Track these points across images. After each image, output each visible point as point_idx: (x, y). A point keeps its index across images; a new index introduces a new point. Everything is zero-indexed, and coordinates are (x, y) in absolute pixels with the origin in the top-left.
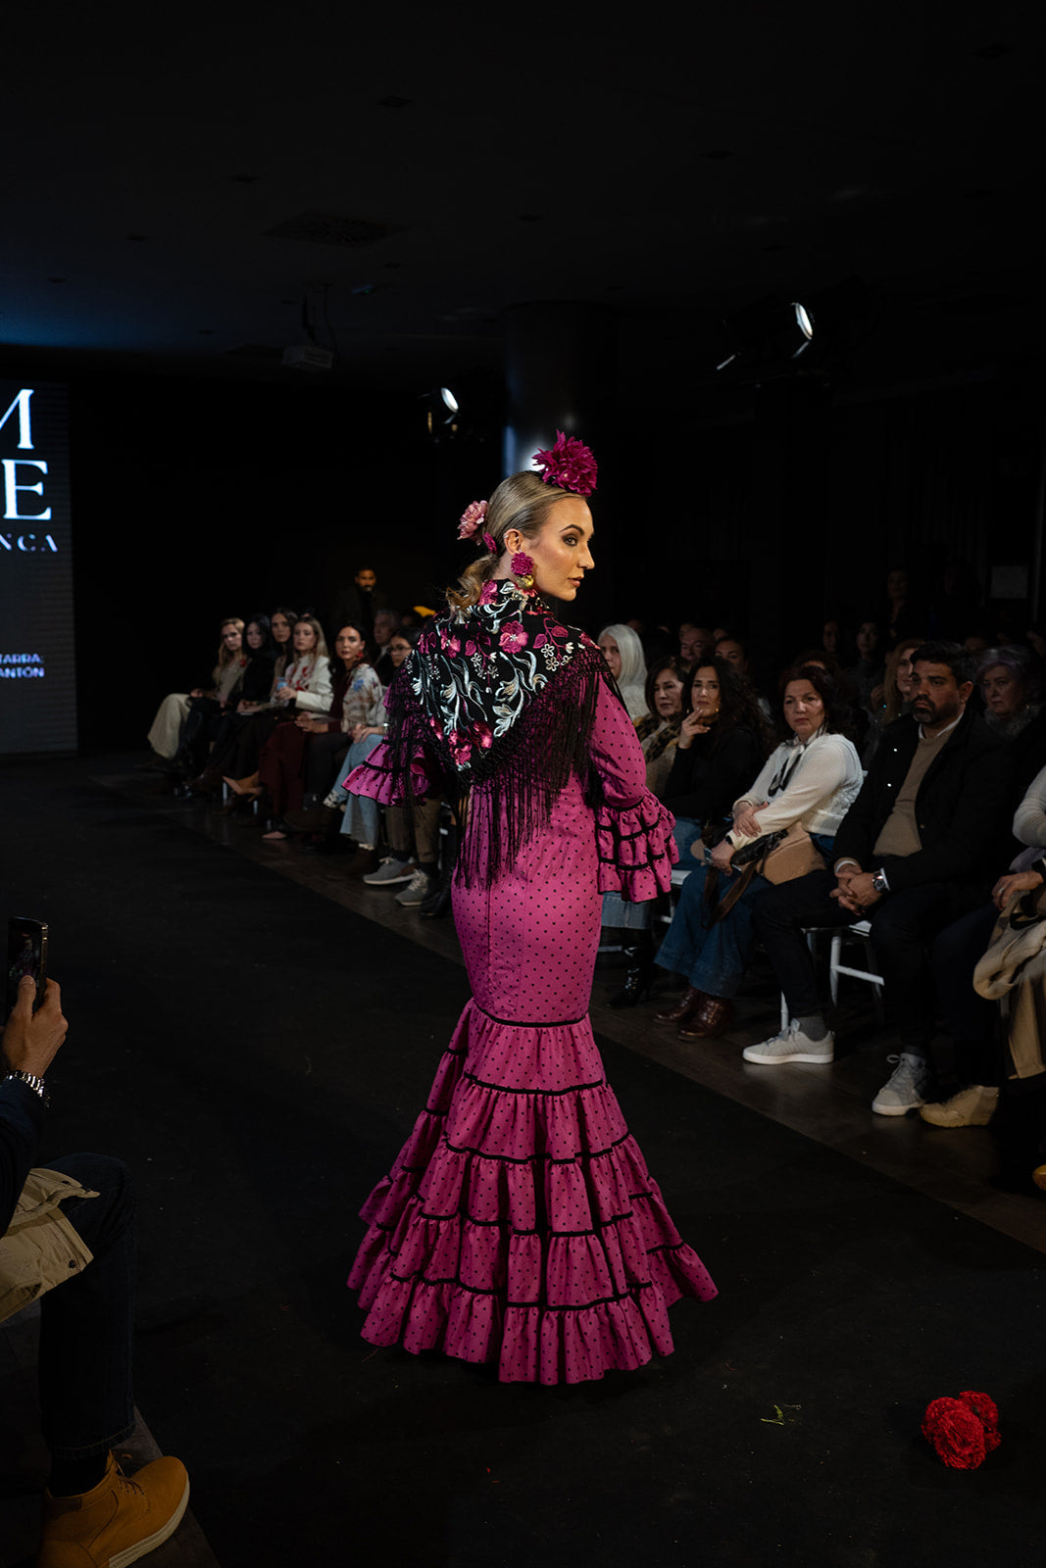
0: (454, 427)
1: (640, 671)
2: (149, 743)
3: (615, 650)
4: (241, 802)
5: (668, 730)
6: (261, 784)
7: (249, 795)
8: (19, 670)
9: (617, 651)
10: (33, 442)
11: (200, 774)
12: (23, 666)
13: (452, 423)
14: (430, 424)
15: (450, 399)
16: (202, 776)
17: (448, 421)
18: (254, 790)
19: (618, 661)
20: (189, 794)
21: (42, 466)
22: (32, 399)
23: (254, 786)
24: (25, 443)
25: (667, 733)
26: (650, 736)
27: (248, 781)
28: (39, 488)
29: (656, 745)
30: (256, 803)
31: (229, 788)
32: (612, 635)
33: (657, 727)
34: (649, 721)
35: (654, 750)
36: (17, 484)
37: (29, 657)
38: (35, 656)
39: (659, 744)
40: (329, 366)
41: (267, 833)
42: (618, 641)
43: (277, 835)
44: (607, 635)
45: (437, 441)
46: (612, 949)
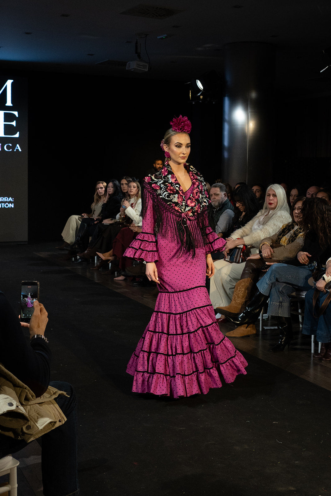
0: (201, 97)
1: (285, 204)
2: (62, 237)
3: (275, 195)
4: (104, 263)
5: (298, 230)
6: (114, 255)
7: (108, 260)
8: (3, 204)
9: (276, 196)
10: (12, 103)
11: (85, 251)
12: (5, 202)
13: (201, 95)
14: (190, 95)
15: (200, 85)
16: (86, 252)
17: (199, 94)
18: (110, 258)
19: (276, 200)
20: (80, 260)
21: (16, 113)
22: (12, 84)
23: (111, 256)
24: (9, 103)
25: (298, 231)
26: (290, 232)
27: (108, 254)
28: (14, 123)
29: (293, 236)
30: (110, 264)
31: (99, 257)
32: (273, 188)
33: (293, 228)
34: (290, 225)
35: (292, 238)
36: (4, 122)
37: (8, 198)
38: (10, 198)
39: (294, 236)
40: (147, 70)
41: (115, 277)
42: (276, 192)
43: (121, 278)
44: (271, 188)
45: (194, 103)
46: (272, 328)
